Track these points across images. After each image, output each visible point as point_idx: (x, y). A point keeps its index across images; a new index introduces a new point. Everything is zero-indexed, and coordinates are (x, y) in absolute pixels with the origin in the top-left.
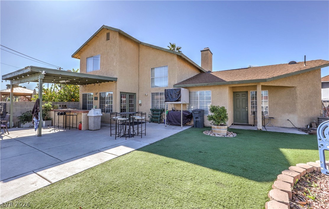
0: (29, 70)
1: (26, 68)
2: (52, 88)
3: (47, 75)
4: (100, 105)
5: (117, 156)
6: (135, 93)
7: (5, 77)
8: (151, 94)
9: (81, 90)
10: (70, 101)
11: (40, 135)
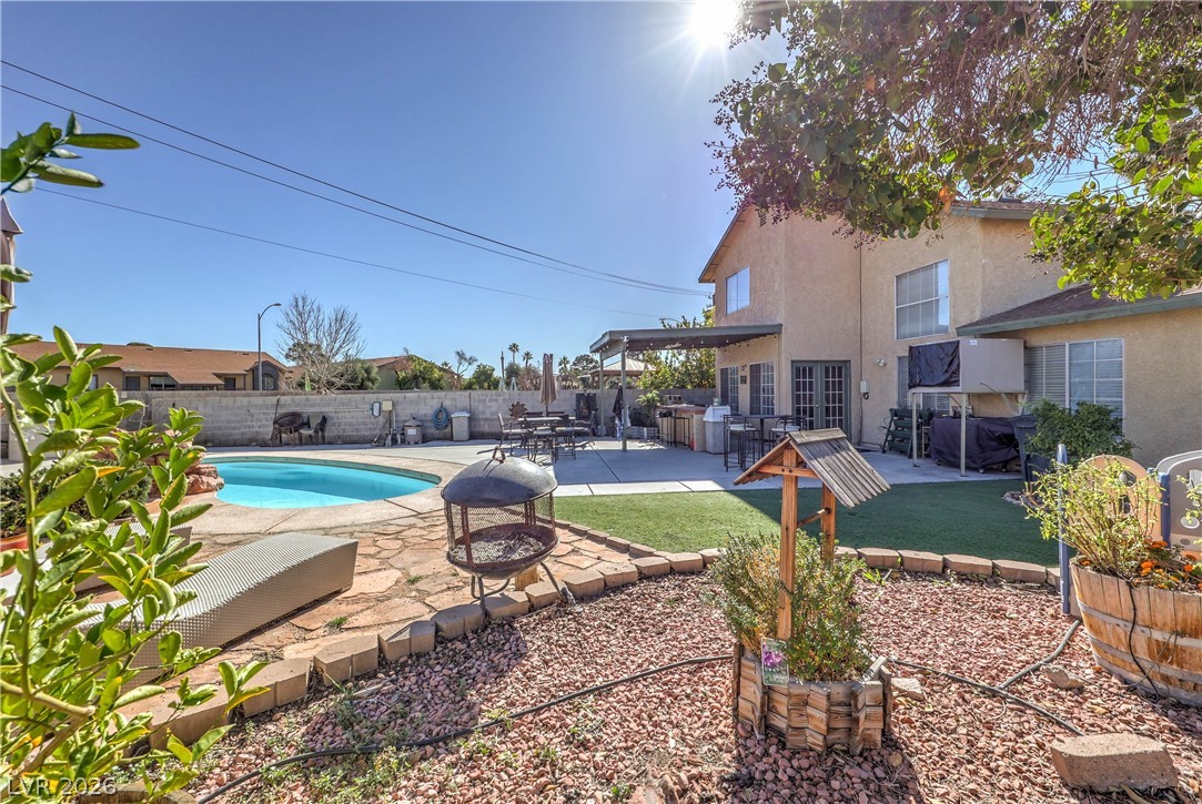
0: (607, 339)
1: (604, 336)
2: (667, 358)
3: (631, 342)
4: (751, 398)
5: (688, 490)
6: (844, 359)
7: (594, 348)
8: (896, 360)
9: (719, 360)
10: (700, 386)
11: (625, 449)
